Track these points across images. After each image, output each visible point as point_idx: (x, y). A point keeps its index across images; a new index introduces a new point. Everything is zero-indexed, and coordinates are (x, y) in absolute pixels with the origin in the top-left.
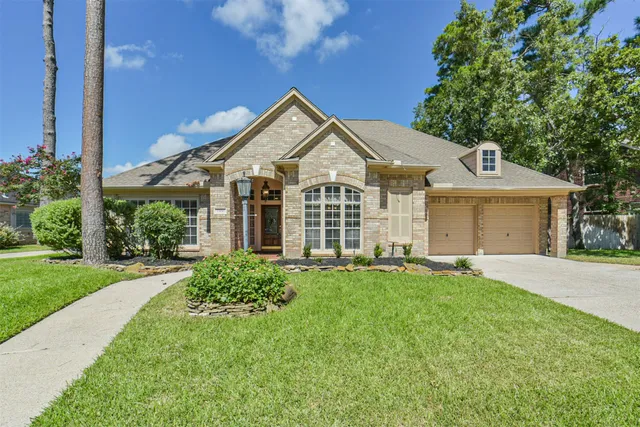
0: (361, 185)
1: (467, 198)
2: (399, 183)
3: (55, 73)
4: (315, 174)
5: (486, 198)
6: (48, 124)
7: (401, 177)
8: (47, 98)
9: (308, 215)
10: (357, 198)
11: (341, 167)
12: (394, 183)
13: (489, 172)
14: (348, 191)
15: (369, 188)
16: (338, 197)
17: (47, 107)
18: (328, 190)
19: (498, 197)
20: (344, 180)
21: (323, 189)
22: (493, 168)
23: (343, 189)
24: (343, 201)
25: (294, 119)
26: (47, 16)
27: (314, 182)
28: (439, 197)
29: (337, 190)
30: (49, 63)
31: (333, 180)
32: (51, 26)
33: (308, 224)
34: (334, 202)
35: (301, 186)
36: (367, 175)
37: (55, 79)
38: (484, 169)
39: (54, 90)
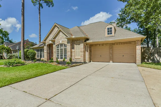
0: (66, 43)
1: (106, 44)
2: (77, 42)
3: (40, 26)
4: (58, 42)
5: (113, 43)
6: (40, 36)
7: (77, 40)
8: (39, 31)
9: (57, 51)
10: (66, 47)
11: (62, 40)
12: (76, 42)
13: (110, 35)
14: (64, 45)
15: (68, 44)
16: (62, 47)
17: (39, 33)
18: (61, 45)
19: (117, 43)
20: (63, 43)
21: (60, 45)
22: (111, 33)
23: (63, 45)
24: (63, 48)
25: (56, 30)
26: (39, 16)
27: (58, 44)
28: (97, 44)
29: (62, 45)
30: (40, 25)
31: (61, 43)
32: (40, 18)
33: (57, 53)
34: (61, 48)
35: (56, 45)
36: (67, 41)
37: (40, 27)
38: (108, 34)
39: (40, 29)
